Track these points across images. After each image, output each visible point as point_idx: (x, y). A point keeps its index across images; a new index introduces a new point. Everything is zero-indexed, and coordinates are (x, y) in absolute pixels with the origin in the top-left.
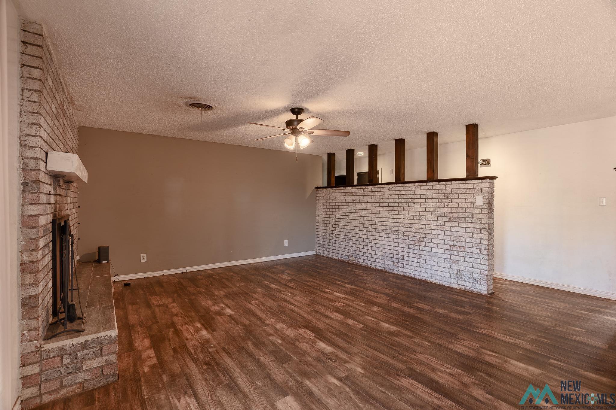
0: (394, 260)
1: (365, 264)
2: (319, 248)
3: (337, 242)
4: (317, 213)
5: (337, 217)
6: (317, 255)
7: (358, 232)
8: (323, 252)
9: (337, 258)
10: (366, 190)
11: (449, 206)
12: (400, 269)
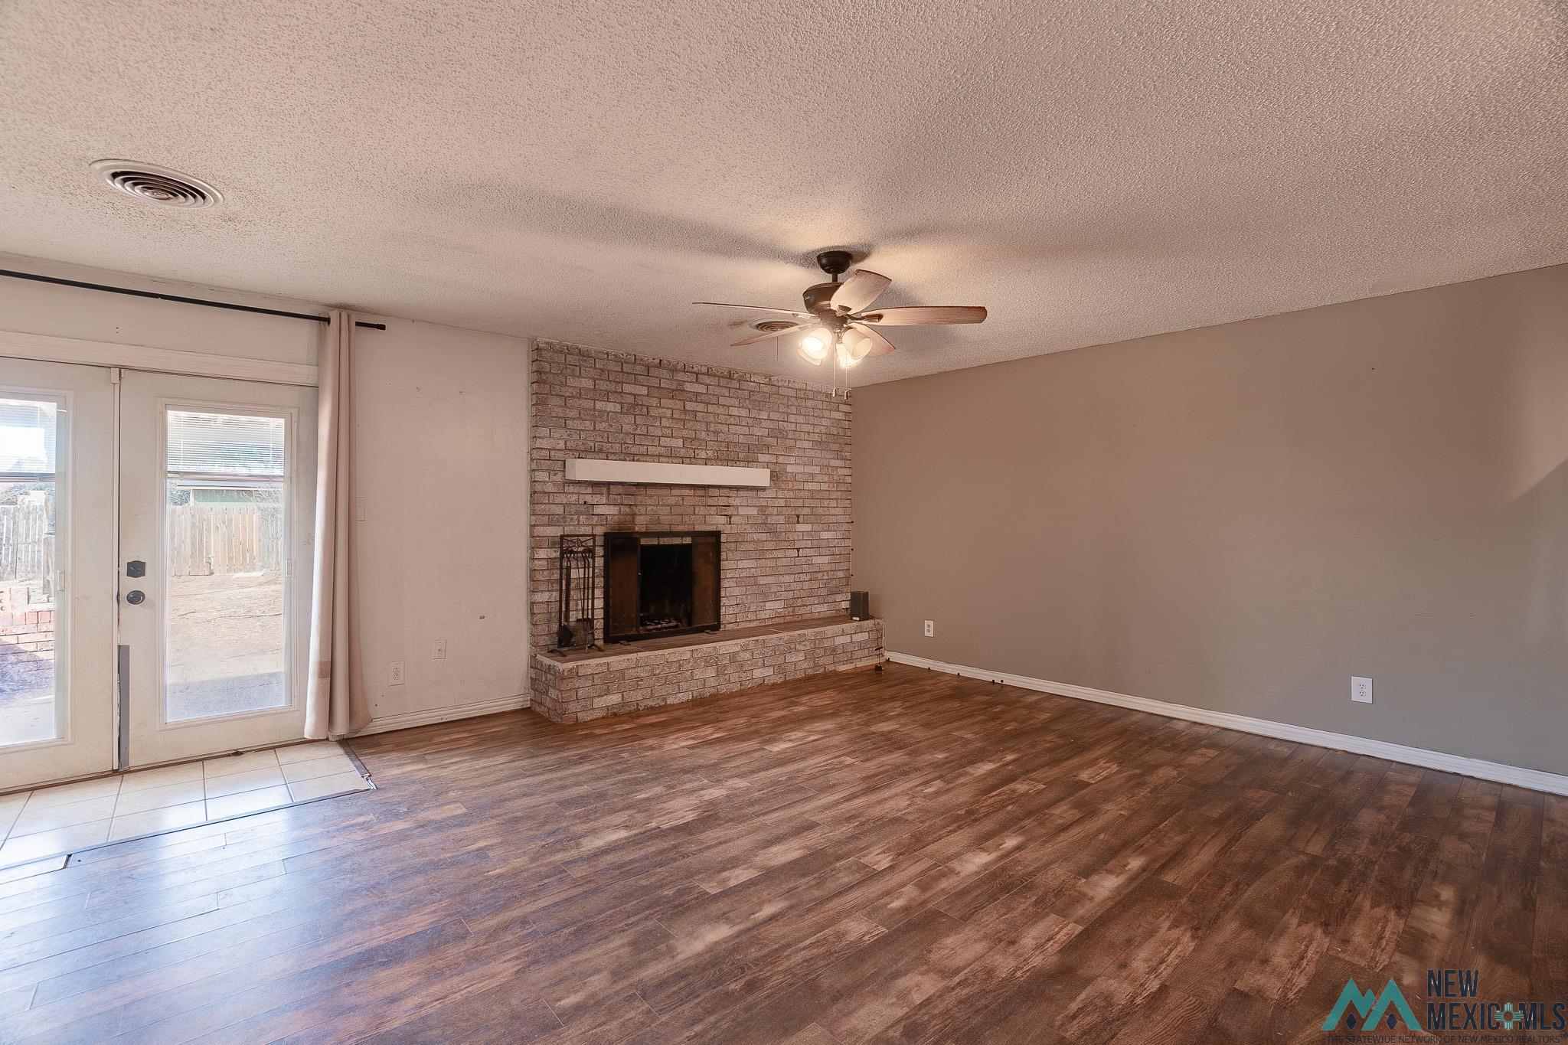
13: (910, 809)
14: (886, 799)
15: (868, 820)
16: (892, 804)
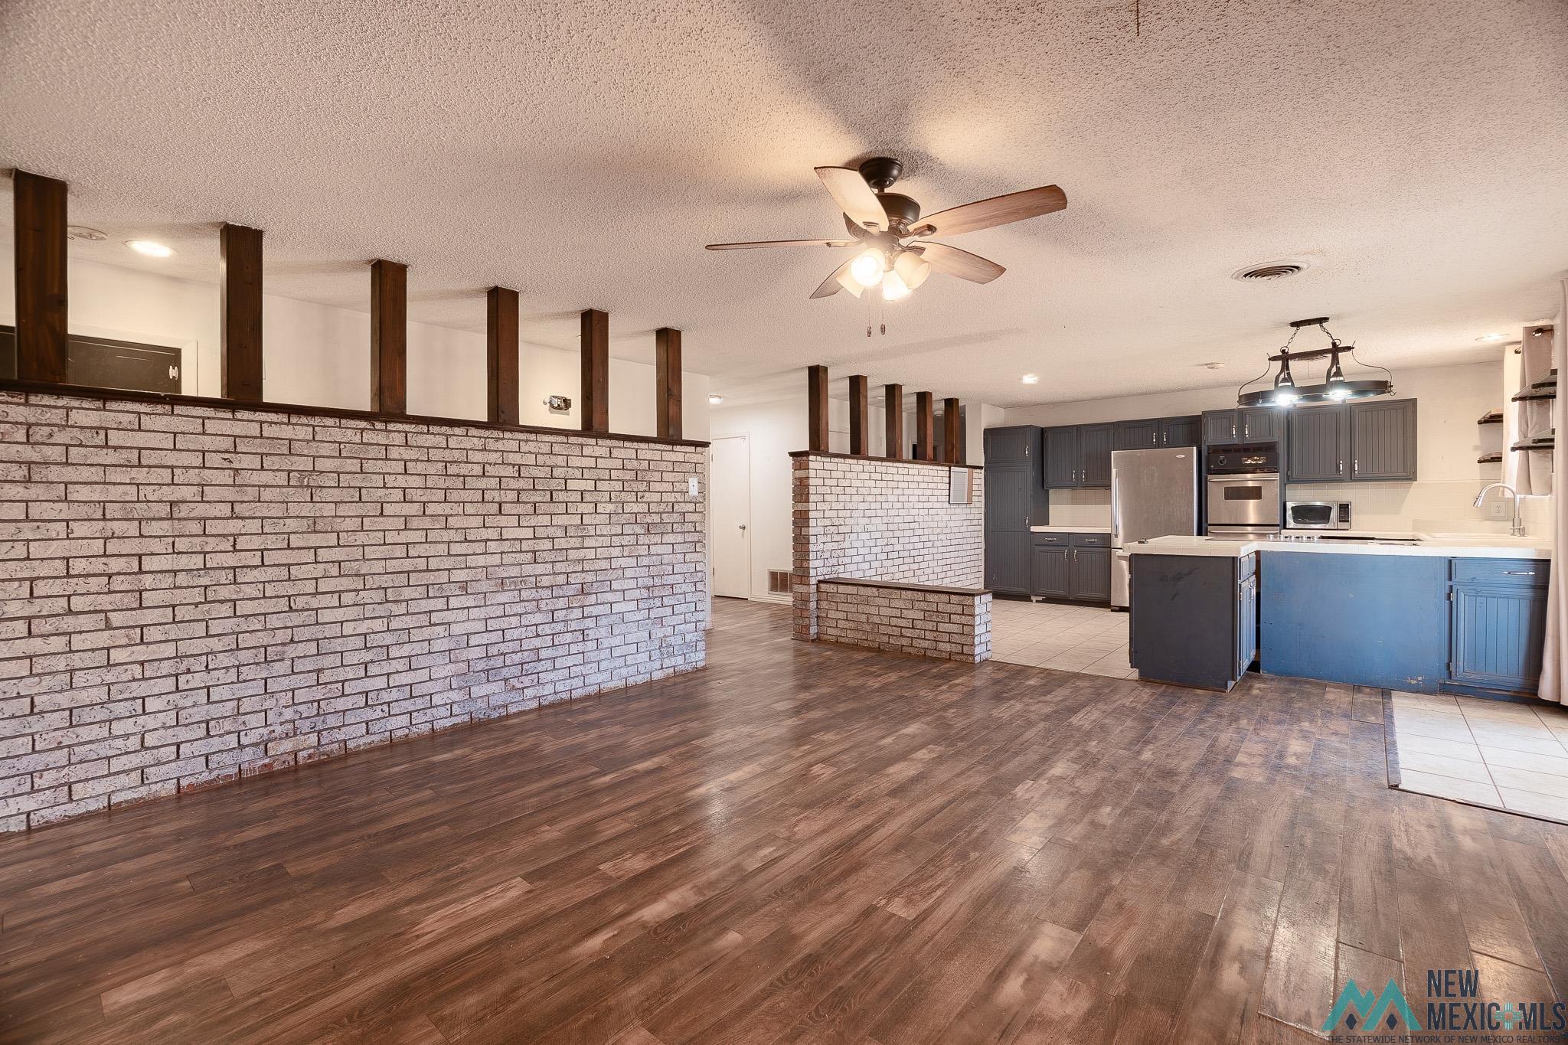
0: (507, 672)
12: (530, 692)
13: (794, 820)
14: (824, 832)
15: (839, 803)
16: (817, 825)
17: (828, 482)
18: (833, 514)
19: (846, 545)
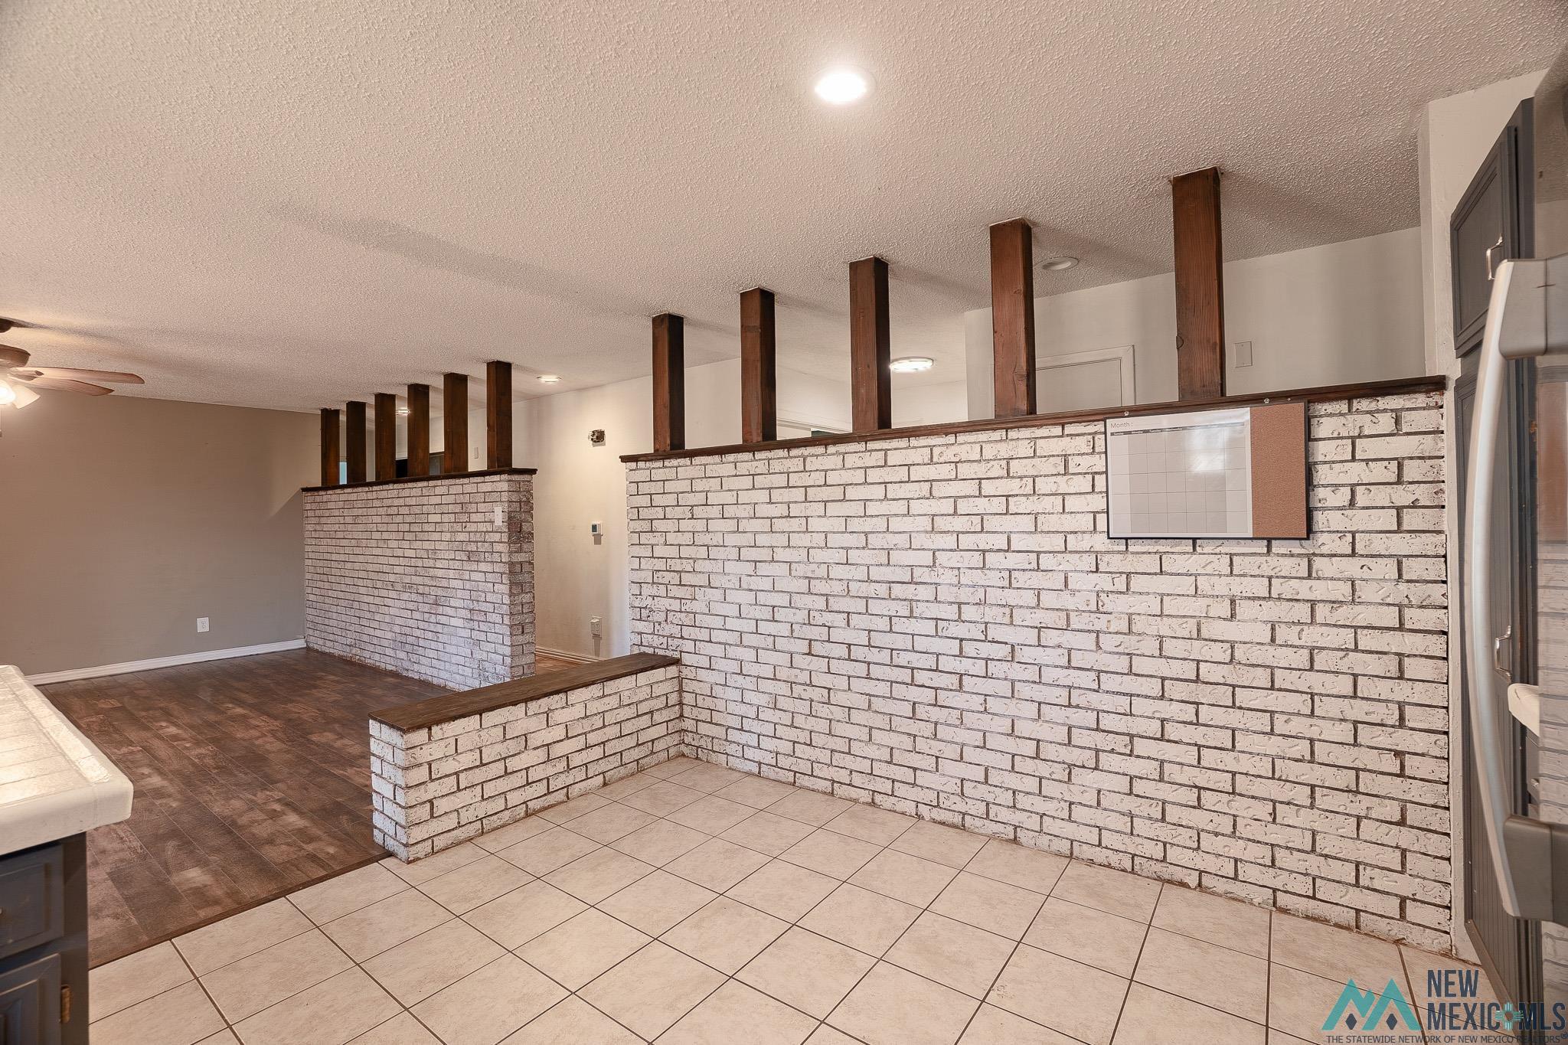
0: (408, 648)
1: (372, 662)
2: (311, 632)
3: (335, 616)
4: (308, 548)
5: (334, 557)
6: (308, 649)
7: (362, 590)
8: (317, 644)
9: (336, 653)
10: (370, 496)
11: (467, 530)
12: (416, 667)
17: (658, 500)
18: (672, 552)
19: (696, 606)
